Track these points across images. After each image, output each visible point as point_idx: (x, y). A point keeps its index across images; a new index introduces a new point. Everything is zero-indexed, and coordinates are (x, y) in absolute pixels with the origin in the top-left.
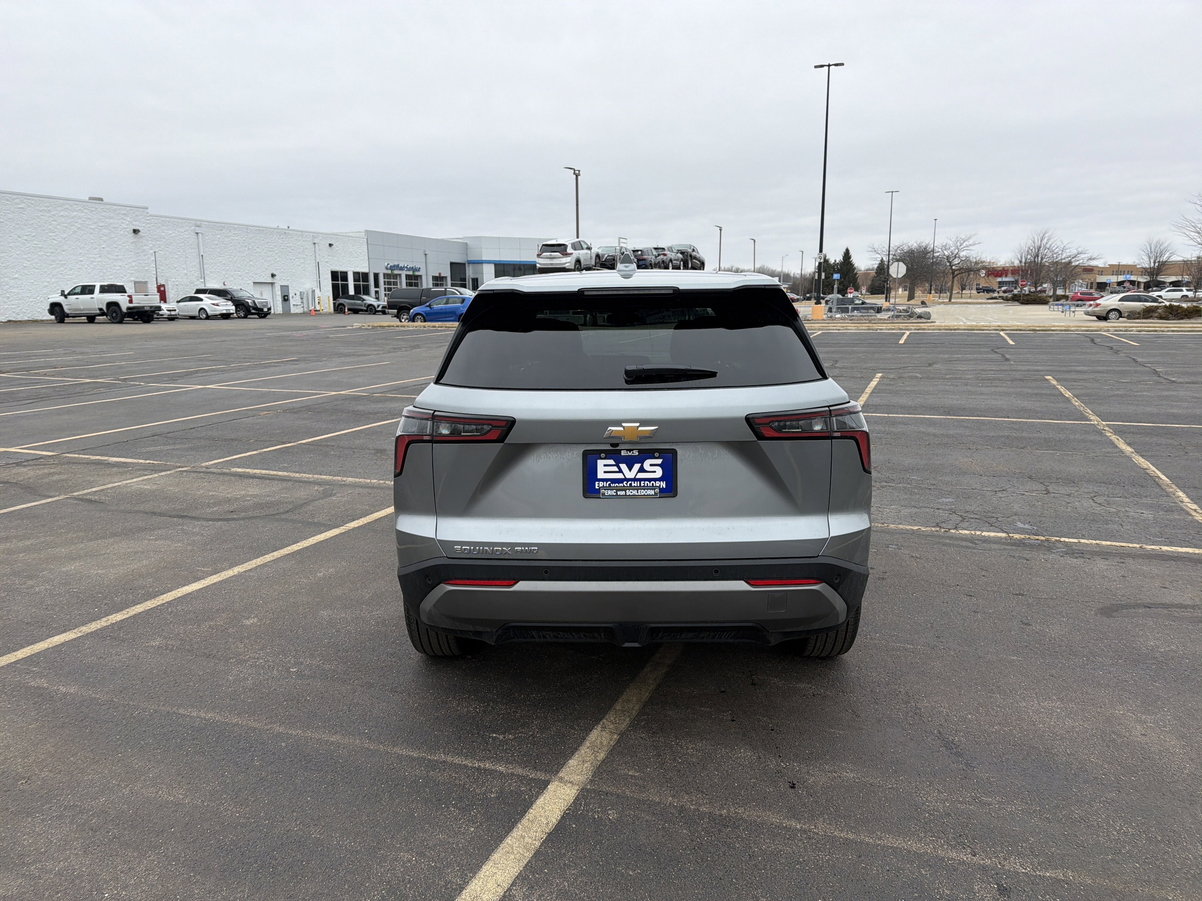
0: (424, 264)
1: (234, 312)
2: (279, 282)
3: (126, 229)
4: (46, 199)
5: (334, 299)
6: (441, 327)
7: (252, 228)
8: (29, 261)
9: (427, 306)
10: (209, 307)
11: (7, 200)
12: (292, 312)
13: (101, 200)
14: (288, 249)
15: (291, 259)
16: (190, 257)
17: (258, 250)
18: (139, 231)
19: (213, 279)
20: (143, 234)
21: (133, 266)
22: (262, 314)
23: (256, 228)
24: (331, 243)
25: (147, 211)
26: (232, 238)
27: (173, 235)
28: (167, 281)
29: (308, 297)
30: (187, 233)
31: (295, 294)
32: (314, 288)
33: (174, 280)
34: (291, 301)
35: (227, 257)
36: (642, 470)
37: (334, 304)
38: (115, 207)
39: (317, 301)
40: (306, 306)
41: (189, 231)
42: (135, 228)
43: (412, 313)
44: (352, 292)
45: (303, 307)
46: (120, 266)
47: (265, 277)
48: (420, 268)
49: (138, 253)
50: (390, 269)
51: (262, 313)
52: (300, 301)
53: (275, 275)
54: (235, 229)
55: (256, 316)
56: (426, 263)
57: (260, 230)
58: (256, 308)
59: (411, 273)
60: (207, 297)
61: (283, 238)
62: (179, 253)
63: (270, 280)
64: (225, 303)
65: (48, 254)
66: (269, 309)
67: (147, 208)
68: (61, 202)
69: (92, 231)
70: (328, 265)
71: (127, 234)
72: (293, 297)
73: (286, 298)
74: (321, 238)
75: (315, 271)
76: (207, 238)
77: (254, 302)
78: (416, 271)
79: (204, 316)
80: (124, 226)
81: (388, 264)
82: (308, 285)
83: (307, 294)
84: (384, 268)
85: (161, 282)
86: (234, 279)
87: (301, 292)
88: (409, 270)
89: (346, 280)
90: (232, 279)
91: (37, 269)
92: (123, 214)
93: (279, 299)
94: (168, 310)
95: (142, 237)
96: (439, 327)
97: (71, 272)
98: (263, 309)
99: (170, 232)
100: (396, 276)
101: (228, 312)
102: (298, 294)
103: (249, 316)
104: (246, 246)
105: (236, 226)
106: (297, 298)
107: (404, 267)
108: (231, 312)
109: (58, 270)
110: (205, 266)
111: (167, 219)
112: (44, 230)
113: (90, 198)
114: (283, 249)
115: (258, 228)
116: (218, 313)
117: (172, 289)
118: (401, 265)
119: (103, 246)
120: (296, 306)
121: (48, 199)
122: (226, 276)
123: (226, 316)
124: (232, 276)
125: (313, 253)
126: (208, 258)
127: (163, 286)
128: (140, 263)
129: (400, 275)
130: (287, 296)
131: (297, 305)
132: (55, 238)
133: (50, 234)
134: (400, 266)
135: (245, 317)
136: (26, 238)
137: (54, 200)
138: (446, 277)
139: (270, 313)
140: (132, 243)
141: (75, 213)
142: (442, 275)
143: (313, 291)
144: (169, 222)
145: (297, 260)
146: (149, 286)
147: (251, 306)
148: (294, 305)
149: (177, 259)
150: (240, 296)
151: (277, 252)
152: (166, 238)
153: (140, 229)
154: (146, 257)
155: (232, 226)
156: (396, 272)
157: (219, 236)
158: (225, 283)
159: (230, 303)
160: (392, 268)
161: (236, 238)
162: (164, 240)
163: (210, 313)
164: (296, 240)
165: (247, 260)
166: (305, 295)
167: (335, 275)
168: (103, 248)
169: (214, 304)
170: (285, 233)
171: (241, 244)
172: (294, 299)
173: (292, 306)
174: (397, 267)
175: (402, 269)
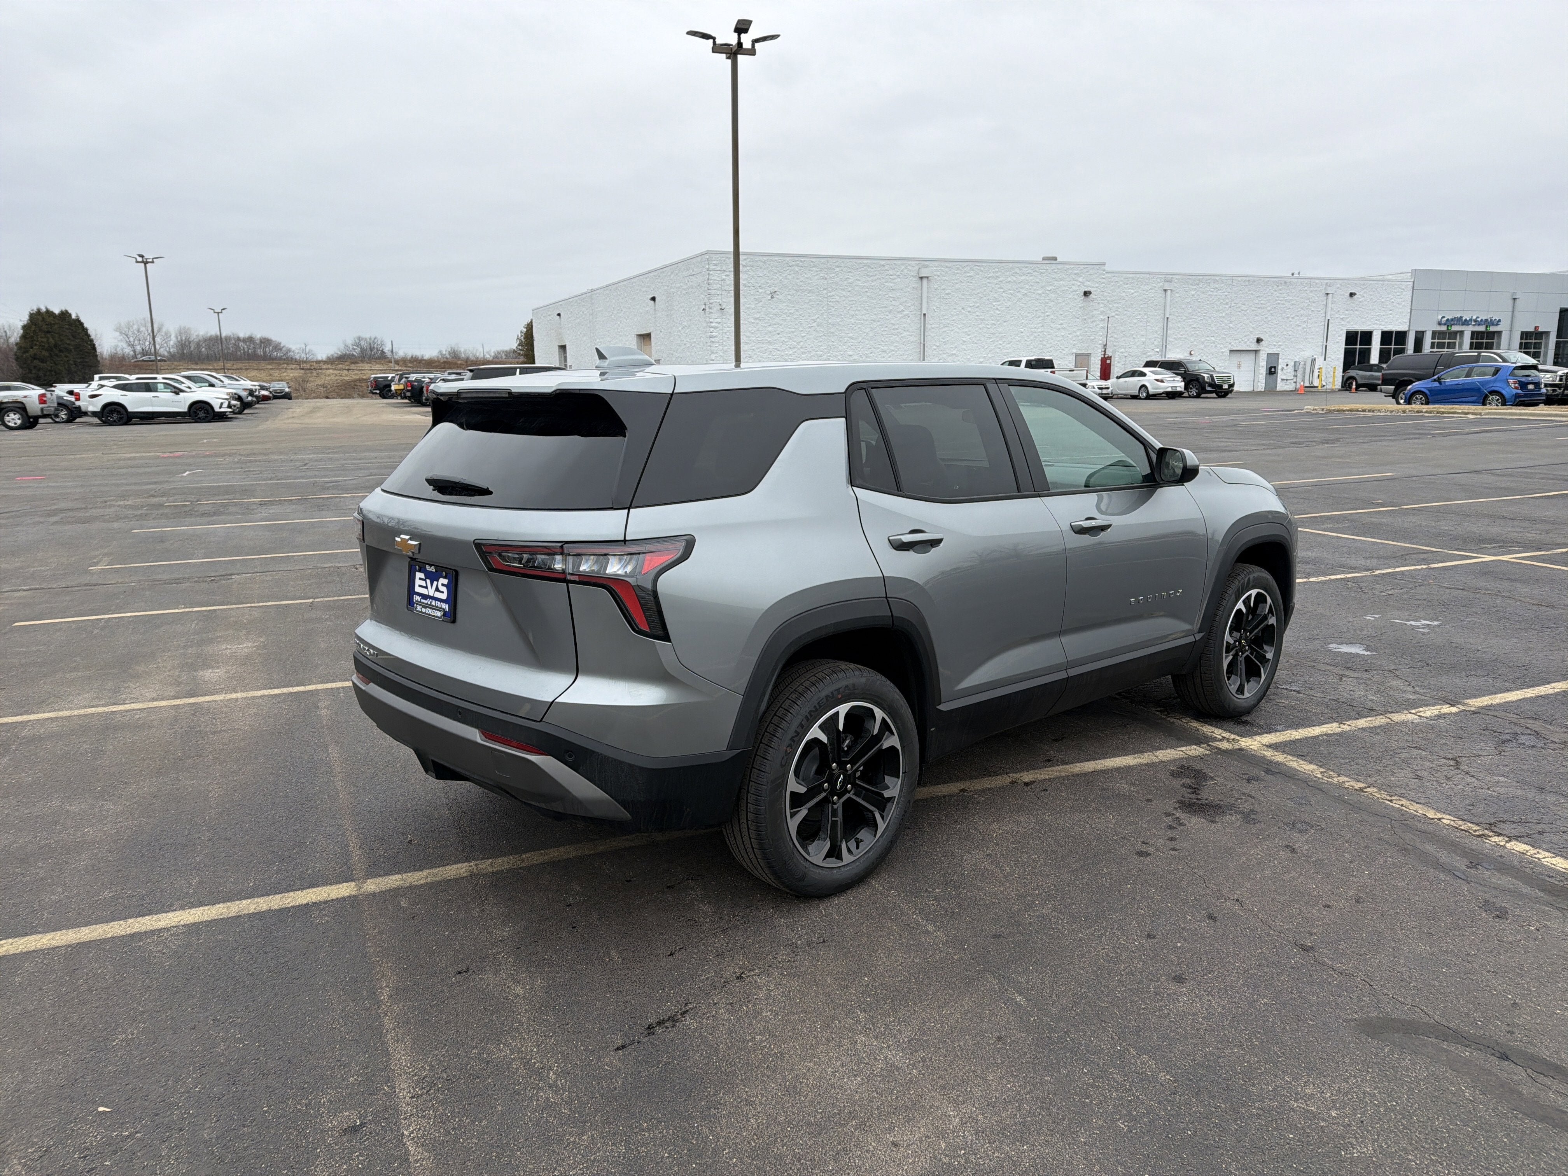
0: (1510, 314)
1: (1182, 390)
2: (1267, 349)
3: (1076, 291)
4: (994, 264)
5: (1345, 369)
6: (1431, 412)
7: (1239, 279)
8: (969, 335)
9: (1435, 380)
10: (1151, 384)
11: (958, 269)
12: (1278, 389)
13: (1055, 259)
14: (1287, 304)
15: (1288, 318)
16: (1152, 321)
17: (1243, 307)
18: (1090, 293)
19: (1177, 348)
20: (1094, 297)
21: (1077, 336)
22: (1221, 392)
23: (1244, 279)
24: (1353, 291)
25: (1103, 267)
26: (1210, 293)
27: (1135, 294)
28: (1114, 352)
29: (1305, 369)
30: (1153, 291)
31: (1287, 365)
32: (1315, 357)
33: (1123, 350)
34: (1279, 375)
35: (1199, 319)
36: (437, 590)
37: (1343, 377)
38: (1068, 267)
39: (1316, 373)
40: (1299, 380)
41: (1156, 289)
42: (1086, 290)
43: (1409, 390)
44: (1374, 359)
45: (1295, 382)
46: (1063, 336)
47: (1248, 343)
48: (1499, 321)
49: (1085, 319)
50: (1445, 324)
51: (1221, 390)
52: (1293, 373)
53: (1262, 340)
54: (1215, 281)
55: (1214, 395)
56: (1513, 312)
57: (1251, 281)
58: (1213, 384)
59: (1482, 328)
60: (1151, 372)
61: (1280, 290)
62: (1139, 317)
63: (1254, 347)
64: (1172, 379)
65: (989, 327)
66: (1232, 386)
67: (1104, 264)
68: (1011, 265)
69: (1038, 297)
70: (1343, 323)
71: (1076, 297)
72: (1282, 369)
73: (1273, 370)
74: (1339, 285)
75: (1322, 331)
76: (1177, 295)
77: (1212, 376)
78: (1493, 325)
79: (1145, 394)
80: (1074, 288)
81: (1443, 317)
82: (1308, 350)
83: (1305, 364)
84: (1436, 323)
85: (1109, 353)
86: (1205, 346)
87: (1295, 362)
88: (1479, 323)
89: (1369, 342)
90: (1202, 346)
91: (976, 343)
92: (1075, 274)
93: (1263, 371)
94: (1099, 388)
95: (1092, 301)
96: (1426, 412)
97: (1010, 345)
98: (1222, 386)
99: (1133, 291)
100: (1453, 335)
101: (1174, 390)
102: (1291, 364)
103: (1203, 395)
104: (1227, 304)
105: (1217, 278)
106: (1289, 370)
107: (1471, 320)
108: (1179, 389)
109: (997, 343)
110: (1169, 331)
111: (1131, 276)
112: (988, 299)
113: (1044, 259)
114: (1279, 304)
115: (1248, 279)
116: (1161, 391)
117: (1119, 362)
118: (1466, 317)
119: (1047, 314)
120: (1285, 381)
121: (997, 264)
122: (1195, 343)
123: (1172, 395)
124: (1203, 343)
125: (1323, 307)
126: (1174, 321)
127: (1110, 358)
128: (1086, 332)
129: (1462, 333)
130: (1275, 367)
131: (1287, 380)
132: (999, 307)
133: (994, 304)
134: (1464, 319)
135: (1198, 396)
136: (969, 309)
137: (1004, 265)
138: (1547, 333)
139: (1232, 391)
140: (1080, 308)
141: (1023, 278)
142: (1541, 330)
143: (1314, 360)
144: (1133, 278)
145: (1296, 318)
146: (1092, 358)
147: (1207, 383)
148: (1283, 380)
149: (1135, 324)
150: (1197, 368)
151: (1269, 308)
152: (1127, 298)
153: (1092, 290)
154: (1095, 324)
155: (1213, 278)
156: (1455, 328)
157: (1193, 293)
158: (1192, 353)
159: (1179, 378)
160: (1449, 323)
161: (1215, 294)
162: (1123, 302)
163: (1152, 391)
164: (1300, 290)
165: (1226, 321)
166: (1301, 366)
167: (1351, 337)
168: (1047, 316)
169: (1157, 380)
170: (1285, 283)
171: (1221, 301)
172: (1285, 371)
173: (1279, 380)
174: (1459, 321)
175: (1466, 323)
